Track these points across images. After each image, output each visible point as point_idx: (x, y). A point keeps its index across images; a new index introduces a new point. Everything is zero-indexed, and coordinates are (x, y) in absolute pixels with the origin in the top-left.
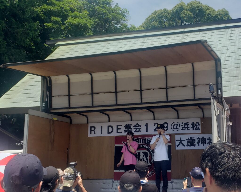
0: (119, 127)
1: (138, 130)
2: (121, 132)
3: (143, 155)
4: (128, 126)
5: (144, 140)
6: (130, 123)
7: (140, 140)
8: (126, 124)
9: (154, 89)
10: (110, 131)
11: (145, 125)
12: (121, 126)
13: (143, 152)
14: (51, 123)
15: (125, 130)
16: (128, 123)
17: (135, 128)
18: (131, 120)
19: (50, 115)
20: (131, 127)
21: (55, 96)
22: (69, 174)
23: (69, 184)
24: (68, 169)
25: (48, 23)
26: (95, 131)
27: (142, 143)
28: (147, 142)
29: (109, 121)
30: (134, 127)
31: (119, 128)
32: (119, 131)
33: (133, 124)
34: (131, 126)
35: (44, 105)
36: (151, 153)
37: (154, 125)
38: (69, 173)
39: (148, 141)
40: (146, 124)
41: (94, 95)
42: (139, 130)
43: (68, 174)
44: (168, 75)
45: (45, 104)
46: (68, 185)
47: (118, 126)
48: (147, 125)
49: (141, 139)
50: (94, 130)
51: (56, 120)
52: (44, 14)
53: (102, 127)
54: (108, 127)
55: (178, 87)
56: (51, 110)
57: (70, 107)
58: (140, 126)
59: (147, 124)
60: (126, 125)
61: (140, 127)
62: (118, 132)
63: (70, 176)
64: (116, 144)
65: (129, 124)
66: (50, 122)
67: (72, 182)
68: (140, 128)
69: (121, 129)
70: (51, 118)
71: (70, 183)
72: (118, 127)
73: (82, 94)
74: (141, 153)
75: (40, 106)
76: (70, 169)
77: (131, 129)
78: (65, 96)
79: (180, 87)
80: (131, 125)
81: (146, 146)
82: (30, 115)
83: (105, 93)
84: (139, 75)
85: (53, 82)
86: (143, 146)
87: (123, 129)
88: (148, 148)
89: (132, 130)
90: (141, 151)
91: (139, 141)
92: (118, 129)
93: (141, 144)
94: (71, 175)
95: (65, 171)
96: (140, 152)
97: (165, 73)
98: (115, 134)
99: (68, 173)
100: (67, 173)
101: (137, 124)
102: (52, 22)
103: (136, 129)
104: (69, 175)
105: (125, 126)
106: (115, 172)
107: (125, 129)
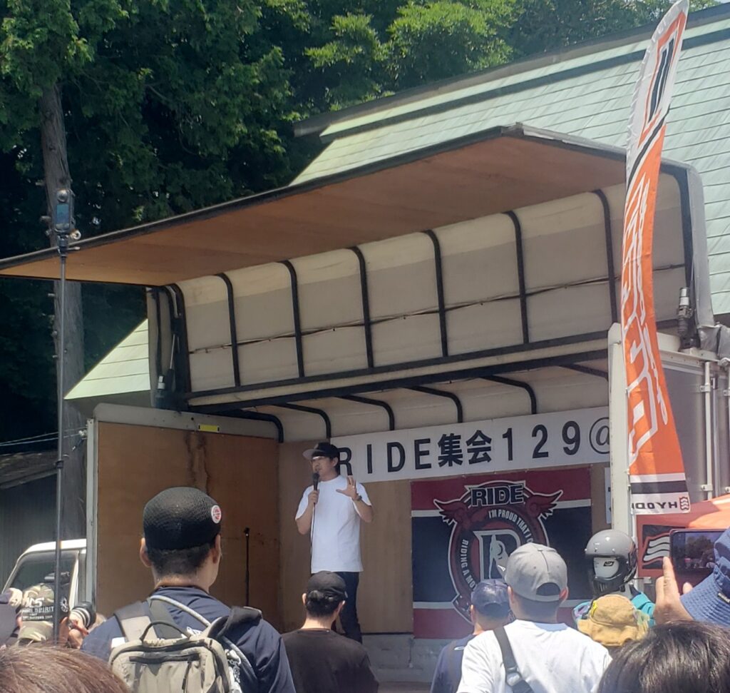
0: (423, 447)
1: (481, 455)
2: (429, 466)
3: (501, 546)
4: (451, 443)
5: (502, 493)
6: (455, 429)
7: (490, 491)
8: (444, 435)
9: (482, 303)
10: (396, 463)
11: (504, 436)
12: (428, 441)
13: (498, 537)
14: (194, 442)
15: (439, 457)
16: (448, 430)
17: (471, 446)
18: (461, 419)
19: (187, 415)
20: (459, 447)
21: (197, 350)
22: (41, 604)
23: (37, 634)
24: (37, 588)
25: (321, 45)
26: (350, 464)
27: (494, 504)
28: (513, 500)
29: (392, 427)
30: (468, 445)
31: (421, 450)
32: (424, 460)
33: (465, 432)
34: (459, 442)
35: (161, 386)
36: (527, 537)
37: (534, 434)
38: (40, 599)
39: (514, 493)
40: (505, 432)
41: (304, 336)
42: (485, 454)
43: (36, 602)
44: (527, 245)
45: (163, 382)
46: (35, 635)
47: (418, 443)
48: (508, 435)
49: (493, 488)
50: (346, 462)
51: (216, 431)
52: (311, 12)
53: (369, 447)
54: (390, 446)
55: (560, 286)
56: (189, 399)
57: (239, 386)
58: (489, 441)
59: (510, 430)
60: (444, 437)
61: (487, 445)
62: (419, 466)
63: (42, 607)
64: (415, 508)
65: (452, 434)
66: (187, 441)
67: (48, 626)
68: (489, 449)
69: (427, 453)
70: (191, 426)
71: (41, 629)
72: (420, 445)
73: (269, 339)
74: (494, 538)
75: (149, 388)
76: (44, 587)
77: (460, 451)
78: (222, 346)
79: (566, 286)
80: (459, 437)
81: (508, 512)
82: (99, 421)
83: (334, 327)
84: (432, 255)
85: (189, 303)
86: (499, 514)
87: (435, 452)
88: (514, 521)
89: (461, 456)
90: (494, 533)
91: (486, 497)
92: (419, 454)
93: (493, 508)
94: (45, 605)
95: (27, 593)
96: (491, 536)
97: (514, 239)
98: (410, 472)
99: (35, 599)
100: (32, 599)
101: (479, 433)
102: (337, 38)
103: (476, 451)
104: (38, 604)
105: (441, 444)
106: (415, 609)
107: (441, 455)
